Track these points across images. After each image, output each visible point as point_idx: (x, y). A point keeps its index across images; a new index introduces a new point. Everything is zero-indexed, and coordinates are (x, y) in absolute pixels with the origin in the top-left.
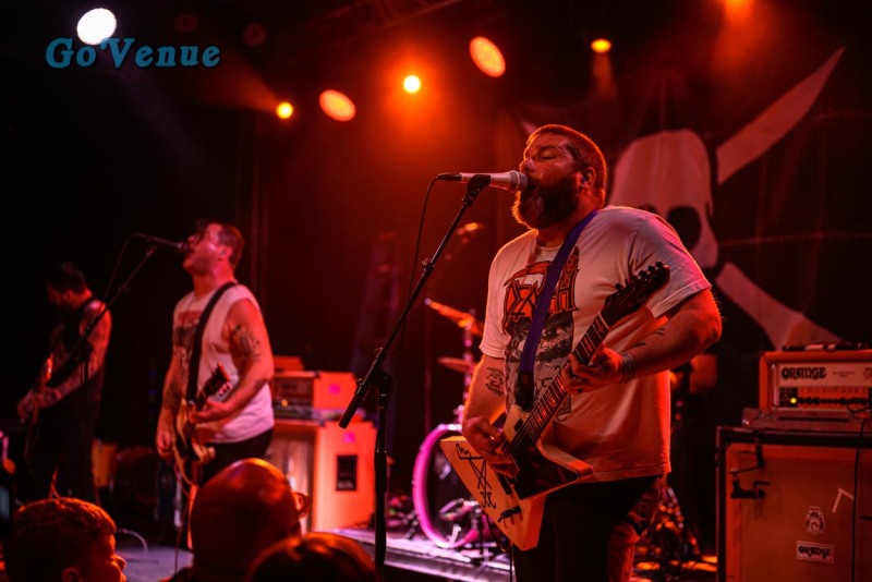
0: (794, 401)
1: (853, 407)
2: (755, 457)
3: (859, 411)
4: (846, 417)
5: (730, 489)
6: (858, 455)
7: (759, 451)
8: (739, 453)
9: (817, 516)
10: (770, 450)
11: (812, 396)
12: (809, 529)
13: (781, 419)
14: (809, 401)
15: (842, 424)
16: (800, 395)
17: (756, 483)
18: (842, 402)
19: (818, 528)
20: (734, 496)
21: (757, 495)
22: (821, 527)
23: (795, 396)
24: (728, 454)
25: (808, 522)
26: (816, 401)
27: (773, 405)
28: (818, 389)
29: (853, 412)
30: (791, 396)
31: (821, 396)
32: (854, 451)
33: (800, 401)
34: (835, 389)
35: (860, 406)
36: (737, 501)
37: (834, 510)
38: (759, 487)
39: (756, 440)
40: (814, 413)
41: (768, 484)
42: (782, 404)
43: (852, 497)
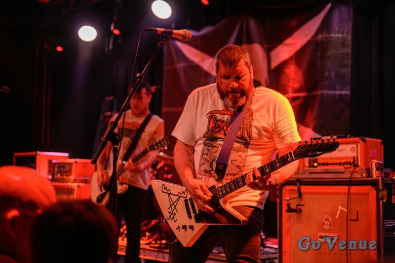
0: (316, 164)
1: (345, 166)
2: (297, 192)
3: (349, 168)
4: (343, 171)
5: (285, 208)
6: (349, 189)
7: (299, 190)
8: (289, 190)
9: (328, 220)
10: (304, 189)
11: (325, 162)
12: (324, 227)
13: (310, 173)
14: (323, 164)
15: (340, 174)
16: (319, 161)
17: (297, 205)
18: (340, 164)
19: (329, 226)
20: (287, 211)
21: (298, 211)
22: (330, 226)
23: (316, 162)
24: (284, 191)
25: (323, 224)
26: (327, 164)
27: (305, 166)
28: (328, 159)
29: (346, 168)
30: (314, 162)
31: (329, 162)
32: (346, 187)
33: (319, 164)
34: (337, 158)
35: (349, 166)
36: (288, 214)
37: (337, 217)
38: (299, 207)
39: (298, 183)
40: (327, 170)
41: (303, 205)
42: (310, 166)
43: (346, 210)
